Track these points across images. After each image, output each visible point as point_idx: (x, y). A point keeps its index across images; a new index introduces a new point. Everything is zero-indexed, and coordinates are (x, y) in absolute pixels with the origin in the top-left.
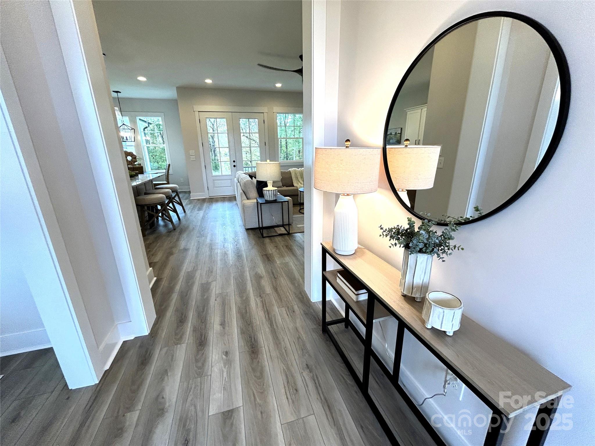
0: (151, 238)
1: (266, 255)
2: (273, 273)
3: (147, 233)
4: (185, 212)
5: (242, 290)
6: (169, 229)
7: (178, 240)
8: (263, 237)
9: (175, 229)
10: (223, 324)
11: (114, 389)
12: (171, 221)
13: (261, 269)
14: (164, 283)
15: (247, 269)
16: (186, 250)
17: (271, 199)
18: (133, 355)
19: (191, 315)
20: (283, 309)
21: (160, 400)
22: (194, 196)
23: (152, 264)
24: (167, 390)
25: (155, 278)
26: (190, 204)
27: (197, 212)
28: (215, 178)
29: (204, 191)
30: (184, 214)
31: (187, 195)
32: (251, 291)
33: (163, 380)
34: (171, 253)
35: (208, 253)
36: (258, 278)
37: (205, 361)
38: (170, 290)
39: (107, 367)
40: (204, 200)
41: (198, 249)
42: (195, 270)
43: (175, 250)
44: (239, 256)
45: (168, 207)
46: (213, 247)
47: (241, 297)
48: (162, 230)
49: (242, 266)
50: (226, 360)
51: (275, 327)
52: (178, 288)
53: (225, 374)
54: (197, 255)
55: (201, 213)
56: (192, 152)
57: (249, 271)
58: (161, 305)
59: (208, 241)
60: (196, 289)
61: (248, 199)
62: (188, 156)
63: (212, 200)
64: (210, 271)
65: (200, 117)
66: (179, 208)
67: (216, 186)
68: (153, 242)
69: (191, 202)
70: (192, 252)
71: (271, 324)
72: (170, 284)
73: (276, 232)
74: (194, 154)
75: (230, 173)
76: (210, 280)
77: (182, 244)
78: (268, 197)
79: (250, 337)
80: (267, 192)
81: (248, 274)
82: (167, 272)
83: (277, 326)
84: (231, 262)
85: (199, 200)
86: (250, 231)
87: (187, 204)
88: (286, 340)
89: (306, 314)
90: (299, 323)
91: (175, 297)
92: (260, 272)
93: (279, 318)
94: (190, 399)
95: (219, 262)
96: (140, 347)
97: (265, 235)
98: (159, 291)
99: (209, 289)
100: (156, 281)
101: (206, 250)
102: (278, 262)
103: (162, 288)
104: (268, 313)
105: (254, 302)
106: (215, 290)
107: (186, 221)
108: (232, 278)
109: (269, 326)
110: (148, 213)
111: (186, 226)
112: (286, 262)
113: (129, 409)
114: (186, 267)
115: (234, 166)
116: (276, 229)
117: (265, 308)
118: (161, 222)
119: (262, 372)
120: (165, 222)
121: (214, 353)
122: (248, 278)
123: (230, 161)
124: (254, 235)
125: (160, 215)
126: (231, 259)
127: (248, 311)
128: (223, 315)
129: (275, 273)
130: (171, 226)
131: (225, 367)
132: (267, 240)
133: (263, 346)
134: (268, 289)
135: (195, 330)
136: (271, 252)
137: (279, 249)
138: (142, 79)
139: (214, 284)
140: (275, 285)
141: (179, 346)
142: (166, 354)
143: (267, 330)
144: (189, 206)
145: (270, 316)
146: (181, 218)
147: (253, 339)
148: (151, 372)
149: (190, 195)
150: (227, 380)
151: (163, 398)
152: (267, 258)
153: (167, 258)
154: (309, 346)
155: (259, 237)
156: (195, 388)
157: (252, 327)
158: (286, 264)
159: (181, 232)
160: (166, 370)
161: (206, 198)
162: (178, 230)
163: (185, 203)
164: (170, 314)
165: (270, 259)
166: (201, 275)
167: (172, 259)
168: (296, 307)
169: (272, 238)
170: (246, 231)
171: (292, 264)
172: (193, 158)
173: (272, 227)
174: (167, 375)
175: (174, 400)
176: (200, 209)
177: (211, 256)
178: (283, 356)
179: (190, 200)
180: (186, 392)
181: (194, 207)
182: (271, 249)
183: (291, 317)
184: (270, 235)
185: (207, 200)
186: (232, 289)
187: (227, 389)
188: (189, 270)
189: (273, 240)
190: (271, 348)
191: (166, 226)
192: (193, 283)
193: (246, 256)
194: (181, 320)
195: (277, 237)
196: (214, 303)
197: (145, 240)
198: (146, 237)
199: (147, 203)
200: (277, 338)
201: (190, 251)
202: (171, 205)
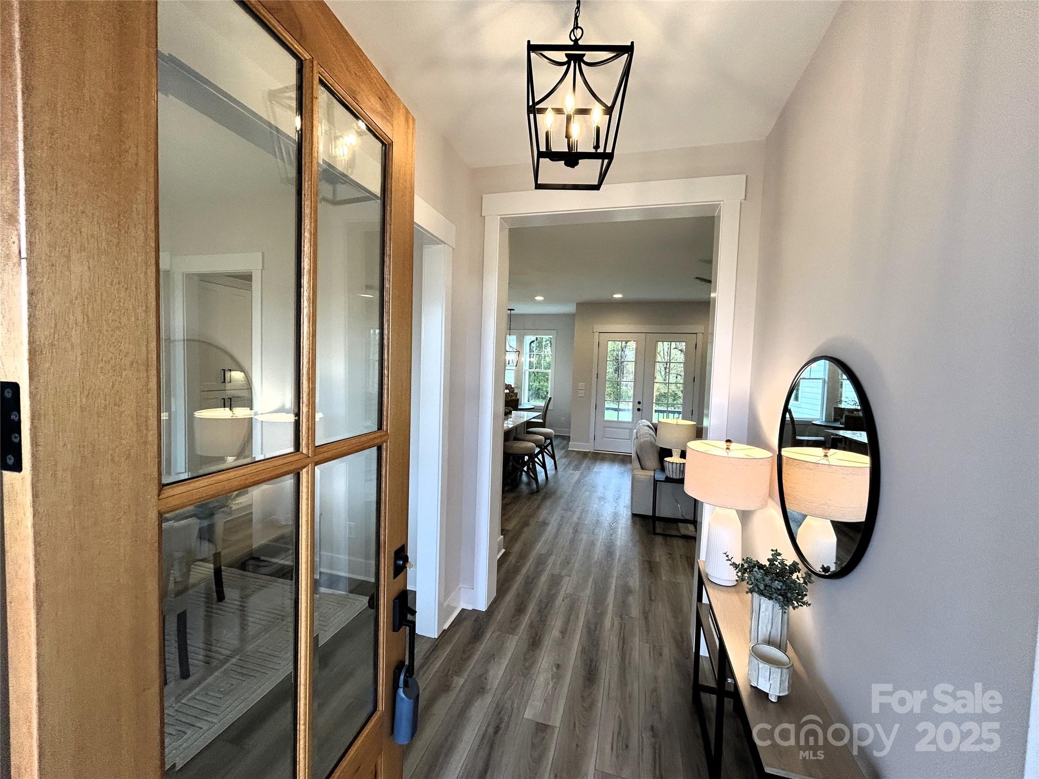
0: (511, 496)
1: (650, 562)
2: (650, 592)
3: (506, 488)
4: (556, 468)
5: (599, 601)
6: (532, 490)
7: (539, 507)
8: (655, 534)
9: (538, 491)
10: (563, 632)
11: (449, 649)
12: (536, 479)
13: (635, 581)
14: (512, 559)
15: (615, 574)
16: (545, 524)
17: (674, 477)
18: (468, 624)
19: (532, 608)
20: (647, 645)
21: (483, 679)
22: (574, 446)
23: (505, 531)
24: (491, 673)
25: (504, 550)
26: (565, 457)
27: (572, 472)
28: (607, 424)
29: (588, 442)
30: (554, 472)
31: (565, 443)
32: (611, 606)
33: (489, 662)
34: (526, 524)
35: (570, 536)
36: (626, 591)
37: (533, 663)
38: (516, 570)
39: (446, 626)
40: (585, 455)
41: (560, 526)
42: (549, 553)
43: (533, 522)
44: (610, 552)
45: (536, 459)
46: (579, 530)
47: (595, 608)
48: (524, 488)
49: (610, 568)
50: (556, 673)
51: (627, 662)
52: (524, 571)
53: (550, 687)
54: (556, 536)
55: (577, 474)
56: (582, 385)
57: (617, 578)
58: (502, 585)
59: (575, 519)
60: (544, 578)
61: (642, 468)
62: (575, 389)
63: (598, 457)
64: (567, 562)
65: (601, 339)
66: (549, 462)
67: (607, 436)
68: (511, 503)
69: (568, 454)
70: (551, 529)
71: (623, 658)
72: (517, 562)
73: (679, 530)
74: (584, 388)
75: (630, 420)
76: (564, 573)
77: (543, 514)
78: (671, 472)
79: (591, 661)
80: (670, 465)
81: (614, 581)
82: (517, 547)
83: (630, 663)
84: (596, 557)
85: (578, 452)
86: (638, 519)
87: (561, 457)
88: (636, 685)
89: (678, 665)
90: (661, 672)
91: (519, 580)
92: (631, 584)
93: (636, 654)
94: (509, 692)
95: (581, 552)
96: (476, 620)
97: (658, 531)
98: (505, 566)
99: (558, 584)
100: (504, 554)
101: (568, 530)
102: (664, 578)
103: (508, 565)
104: (624, 641)
105: (609, 621)
106: (567, 586)
107: (556, 483)
108: (591, 580)
109: (620, 659)
110: (513, 464)
111: (553, 490)
112: (678, 582)
113: (458, 673)
114: (540, 547)
115: (639, 410)
116: (680, 524)
117: (622, 635)
118: (524, 478)
119: (592, 706)
120: (529, 479)
121: (545, 660)
122: (613, 587)
123: (633, 402)
124: (642, 526)
125: (525, 469)
126: (597, 552)
127: (598, 628)
128: (567, 621)
129: (653, 592)
130: (534, 486)
131: (552, 680)
132: (659, 540)
133: (603, 678)
134: (635, 611)
135: (531, 626)
136: (658, 560)
137: (673, 559)
138: (539, 298)
139: (566, 579)
140: (647, 609)
141: (511, 636)
142: (497, 638)
143: (615, 662)
144: (564, 460)
145: (625, 646)
146: (549, 476)
147: (594, 664)
148: (481, 649)
149: (568, 443)
150: (550, 693)
151: (486, 679)
152: (650, 567)
153: (522, 528)
154: (664, 707)
155: (648, 532)
156: (517, 685)
157: (597, 650)
158: (675, 586)
159: (545, 498)
160: (494, 655)
161: (590, 452)
162: (542, 493)
163: (560, 455)
164: (510, 597)
165: (653, 570)
166: (554, 564)
167: (527, 530)
168: (666, 651)
169: (668, 539)
170: (632, 517)
171: (685, 588)
172: (581, 393)
173: (676, 521)
174: (494, 660)
175: (495, 687)
176: (577, 468)
177: (572, 541)
178: (625, 700)
179: (567, 451)
180: (507, 684)
181: (569, 464)
182: (660, 555)
183: (655, 660)
184: (667, 533)
185: (589, 455)
186: (587, 593)
187: (549, 702)
188: (543, 552)
189: (668, 543)
190: (612, 685)
191: (529, 484)
192: (543, 570)
193: (620, 556)
194: (520, 609)
195: (677, 538)
196: (560, 603)
197: (503, 498)
198: (504, 495)
199: (514, 452)
200: (625, 678)
201: (550, 527)
202: (540, 456)
